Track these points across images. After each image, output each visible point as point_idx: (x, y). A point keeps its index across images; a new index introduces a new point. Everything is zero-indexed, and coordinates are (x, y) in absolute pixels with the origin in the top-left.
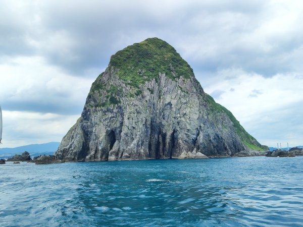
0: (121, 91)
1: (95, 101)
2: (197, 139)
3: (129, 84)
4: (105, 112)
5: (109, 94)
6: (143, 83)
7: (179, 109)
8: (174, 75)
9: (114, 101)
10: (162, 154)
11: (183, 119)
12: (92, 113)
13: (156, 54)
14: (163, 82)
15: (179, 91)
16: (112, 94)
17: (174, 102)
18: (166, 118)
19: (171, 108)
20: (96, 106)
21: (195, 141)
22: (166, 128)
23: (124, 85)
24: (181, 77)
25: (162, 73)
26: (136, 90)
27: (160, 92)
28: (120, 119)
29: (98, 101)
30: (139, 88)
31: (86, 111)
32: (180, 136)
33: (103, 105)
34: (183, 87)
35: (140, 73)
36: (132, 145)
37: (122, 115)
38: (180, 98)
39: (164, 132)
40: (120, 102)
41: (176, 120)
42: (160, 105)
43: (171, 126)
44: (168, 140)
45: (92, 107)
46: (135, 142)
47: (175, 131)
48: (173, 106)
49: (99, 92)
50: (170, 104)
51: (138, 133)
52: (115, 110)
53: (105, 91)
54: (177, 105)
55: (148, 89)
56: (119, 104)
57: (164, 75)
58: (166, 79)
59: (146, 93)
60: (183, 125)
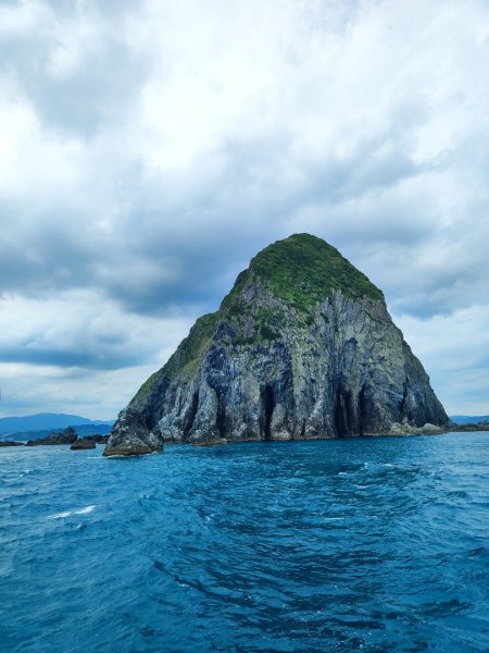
0: (280, 317)
1: (232, 334)
2: (404, 401)
3: (292, 305)
4: (254, 353)
5: (259, 322)
6: (313, 304)
7: (370, 351)
8: (354, 293)
9: (267, 334)
10: (347, 428)
11: (379, 367)
12: (228, 356)
13: (318, 258)
14: (339, 304)
15: (368, 320)
16: (262, 323)
17: (360, 338)
18: (348, 366)
19: (355, 348)
20: (235, 344)
21: (402, 405)
22: (350, 381)
23: (285, 307)
24: (365, 296)
25: (336, 289)
26: (305, 316)
27: (336, 320)
28: (282, 366)
29: (238, 335)
30: (308, 313)
31: (215, 353)
32: (376, 396)
33: (251, 341)
34: (371, 312)
35: (304, 288)
36: (315, 412)
37: (287, 358)
38: (370, 332)
39: (347, 389)
40: (279, 336)
41: (367, 369)
42: (339, 343)
43: (358, 380)
44: (355, 403)
45: (227, 344)
46: (318, 405)
47: (365, 388)
48: (359, 345)
49: (239, 320)
50: (353, 341)
51: (321, 391)
52: (272, 351)
53: (250, 318)
54: (366, 342)
55: (322, 314)
56: (278, 340)
57: (340, 292)
58: (344, 300)
59: (319, 321)
60: (381, 378)
